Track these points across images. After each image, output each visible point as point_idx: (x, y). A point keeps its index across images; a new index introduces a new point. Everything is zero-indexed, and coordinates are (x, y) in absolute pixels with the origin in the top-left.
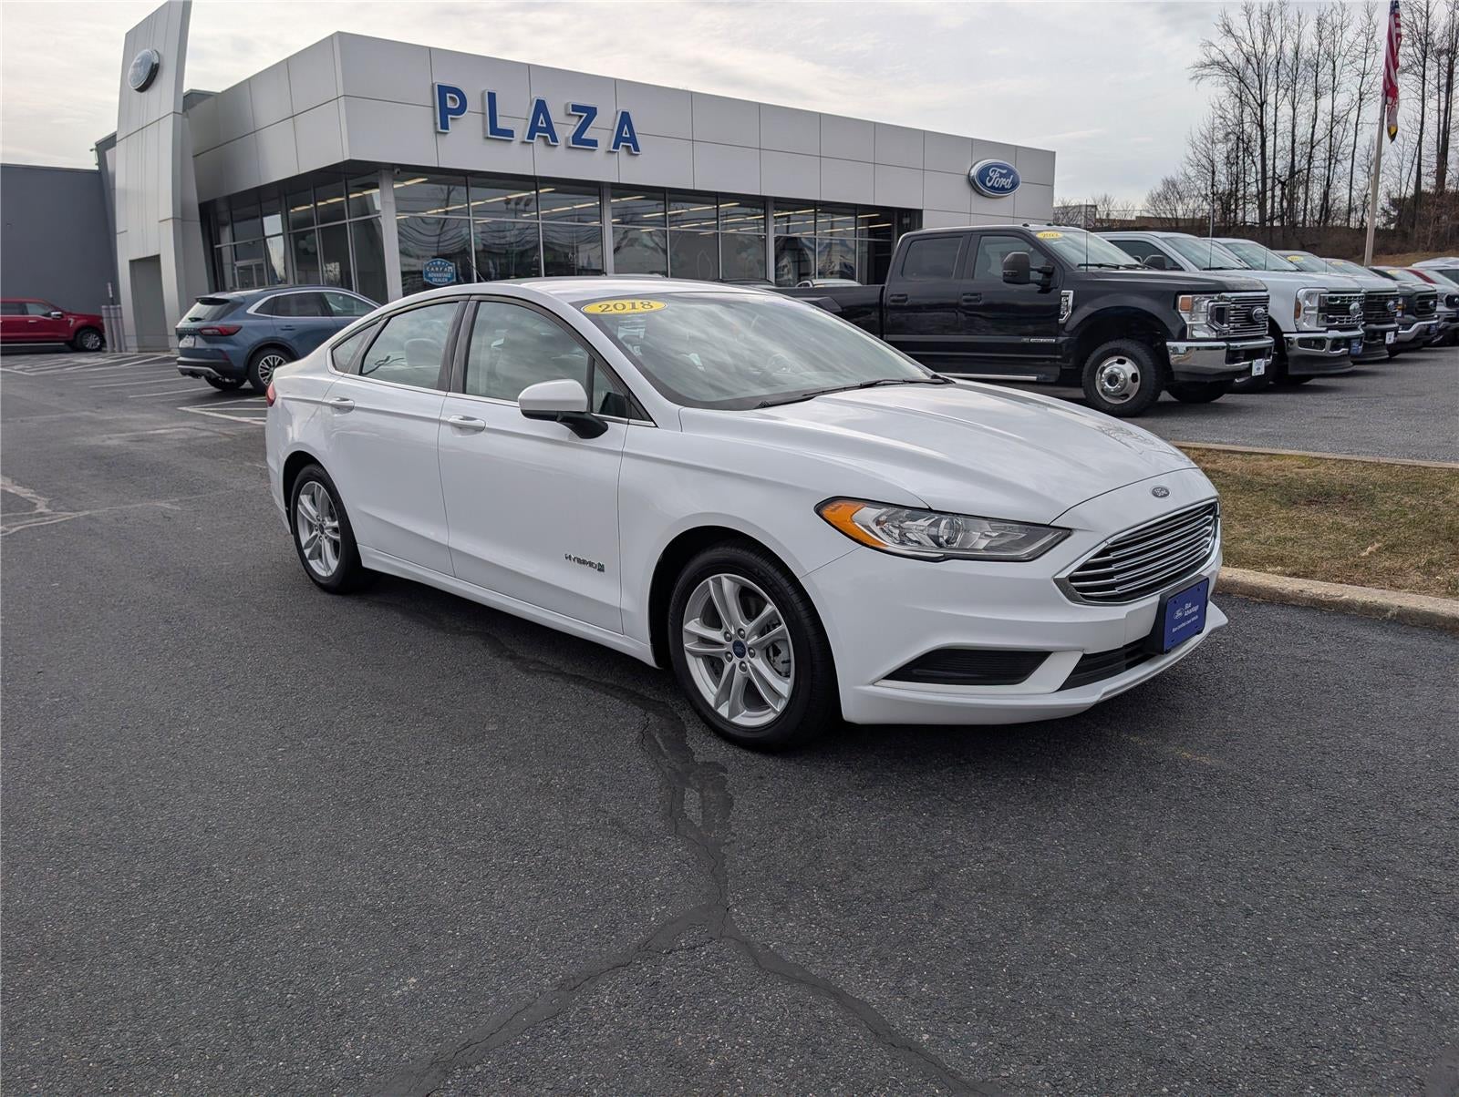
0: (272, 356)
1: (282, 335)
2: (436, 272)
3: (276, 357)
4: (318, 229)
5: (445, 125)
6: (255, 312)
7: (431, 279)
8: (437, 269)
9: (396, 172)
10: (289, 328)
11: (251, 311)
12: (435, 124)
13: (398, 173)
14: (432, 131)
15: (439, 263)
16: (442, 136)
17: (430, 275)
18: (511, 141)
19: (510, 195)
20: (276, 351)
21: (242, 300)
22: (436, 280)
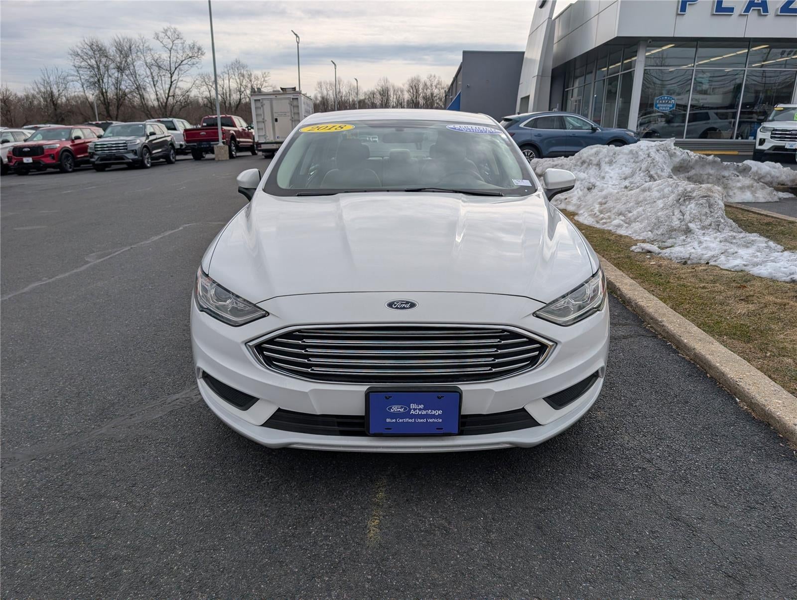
0: (527, 150)
1: (534, 138)
2: (662, 103)
3: (529, 151)
4: (607, 78)
5: (683, 9)
6: (524, 126)
7: (658, 108)
8: (664, 102)
9: (648, 42)
10: (539, 135)
11: (522, 125)
12: (678, 9)
13: (650, 42)
14: (675, 13)
15: (666, 98)
16: (681, 17)
17: (658, 105)
18: (731, 15)
19: (738, 51)
20: (529, 147)
21: (518, 120)
22: (662, 108)
